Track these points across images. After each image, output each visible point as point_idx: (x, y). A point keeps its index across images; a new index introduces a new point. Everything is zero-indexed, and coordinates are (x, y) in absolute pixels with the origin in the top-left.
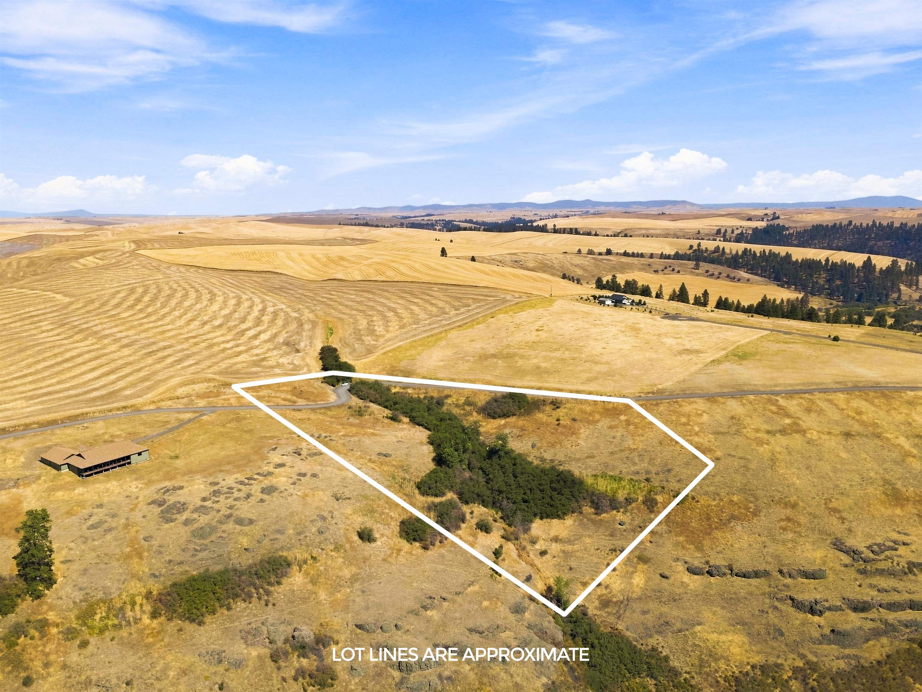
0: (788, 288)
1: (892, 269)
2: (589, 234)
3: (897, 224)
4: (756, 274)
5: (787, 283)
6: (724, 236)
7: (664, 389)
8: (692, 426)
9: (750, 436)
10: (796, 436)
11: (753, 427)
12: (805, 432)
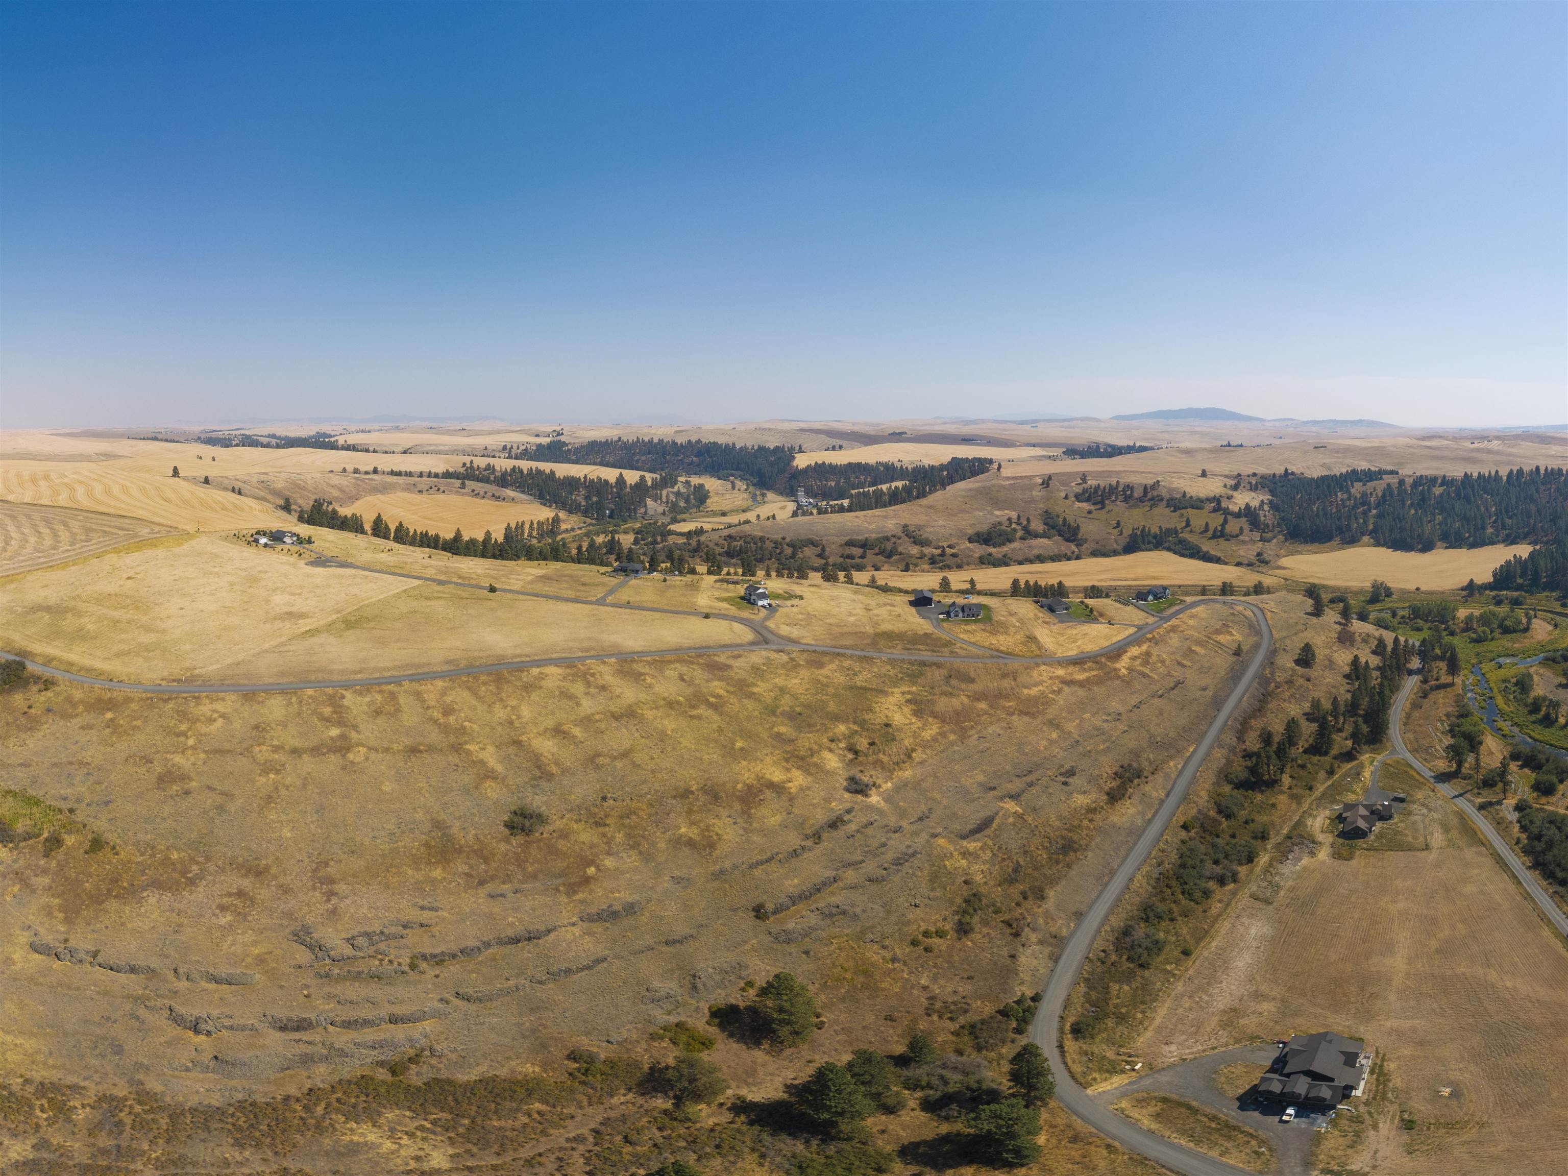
0: (550, 506)
1: (641, 485)
2: (367, 451)
3: (656, 440)
4: (523, 492)
5: (550, 500)
6: (510, 453)
7: (200, 676)
8: (187, 738)
9: (260, 758)
10: (332, 757)
11: (275, 743)
12: (348, 750)
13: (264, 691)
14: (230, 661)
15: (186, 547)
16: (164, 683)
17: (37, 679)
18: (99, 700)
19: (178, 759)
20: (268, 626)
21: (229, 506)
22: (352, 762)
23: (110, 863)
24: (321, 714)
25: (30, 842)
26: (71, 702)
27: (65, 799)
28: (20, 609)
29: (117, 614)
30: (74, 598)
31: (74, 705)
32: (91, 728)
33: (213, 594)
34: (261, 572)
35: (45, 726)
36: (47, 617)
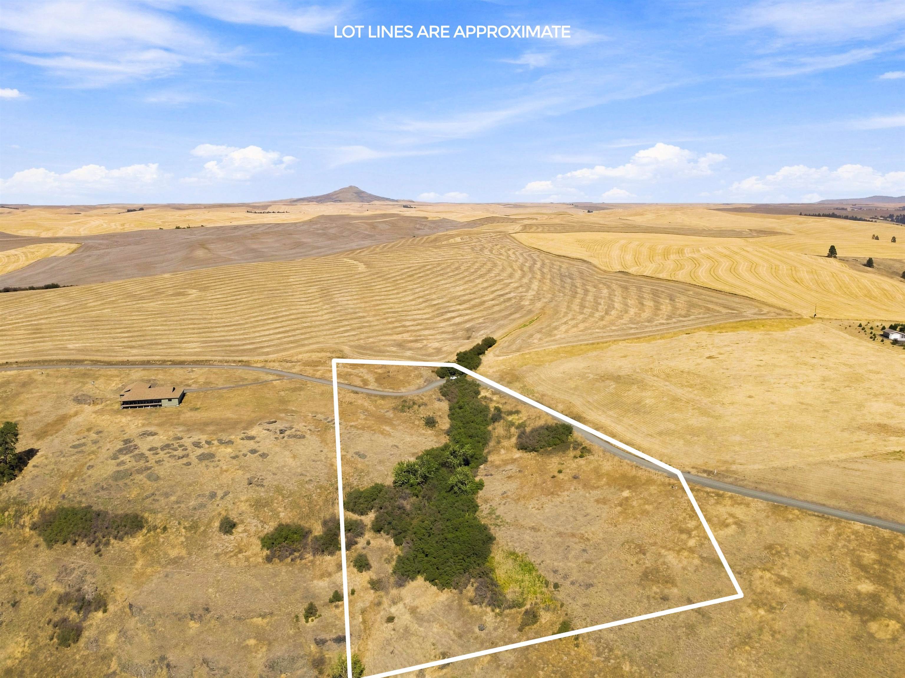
7: (734, 472)
8: (690, 537)
9: (758, 586)
10: (848, 617)
11: (785, 573)
12: (874, 617)
13: (800, 509)
14: (776, 464)
15: (791, 332)
16: (693, 472)
17: (577, 445)
18: (624, 476)
19: (671, 558)
20: (846, 434)
21: (876, 292)
22: (871, 636)
23: (568, 654)
24: (859, 557)
25: (514, 611)
26: (598, 473)
27: (555, 572)
28: (591, 376)
29: (679, 392)
30: (647, 371)
31: (599, 476)
32: (605, 503)
33: (796, 387)
34: (871, 371)
35: (566, 493)
36: (613, 385)
